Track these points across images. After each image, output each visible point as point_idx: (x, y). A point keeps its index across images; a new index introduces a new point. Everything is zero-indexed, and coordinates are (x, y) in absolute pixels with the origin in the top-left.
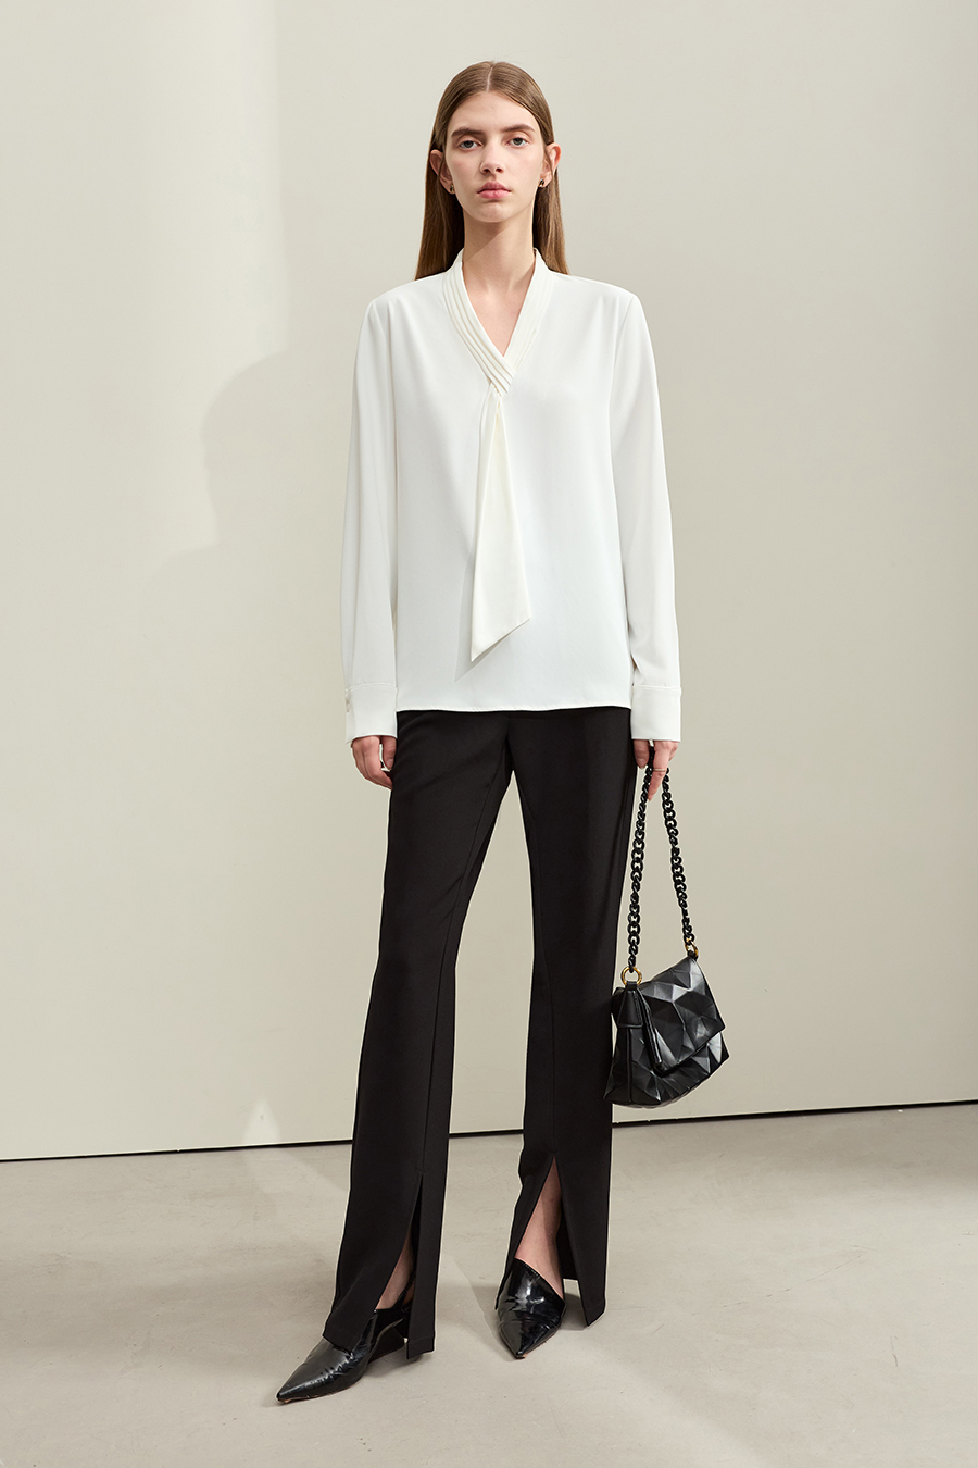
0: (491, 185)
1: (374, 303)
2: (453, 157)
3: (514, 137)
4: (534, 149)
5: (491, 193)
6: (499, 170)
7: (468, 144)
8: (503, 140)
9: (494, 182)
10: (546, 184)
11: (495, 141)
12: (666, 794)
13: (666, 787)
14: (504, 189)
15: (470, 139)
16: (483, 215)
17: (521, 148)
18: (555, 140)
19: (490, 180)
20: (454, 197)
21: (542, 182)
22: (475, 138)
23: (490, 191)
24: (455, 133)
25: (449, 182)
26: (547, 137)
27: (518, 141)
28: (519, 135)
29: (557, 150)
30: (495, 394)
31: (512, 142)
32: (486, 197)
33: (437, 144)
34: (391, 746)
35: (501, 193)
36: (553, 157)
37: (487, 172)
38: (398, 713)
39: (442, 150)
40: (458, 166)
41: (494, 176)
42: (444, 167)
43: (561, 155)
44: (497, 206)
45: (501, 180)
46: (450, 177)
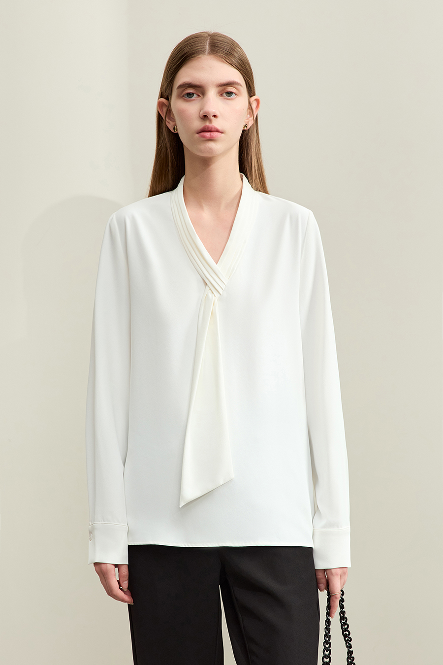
0: (208, 127)
1: (114, 216)
2: (177, 104)
3: (226, 90)
4: (241, 100)
5: (208, 135)
6: (215, 116)
7: (190, 95)
8: (219, 92)
9: (210, 125)
10: (248, 127)
11: (212, 94)
12: (342, 613)
13: (342, 607)
14: (218, 131)
15: (191, 91)
16: (201, 151)
17: (232, 99)
18: (256, 93)
19: (208, 124)
20: (176, 136)
21: (246, 126)
22: (196, 90)
23: (207, 132)
24: (180, 86)
25: (174, 123)
26: (251, 92)
27: (230, 94)
28: (230, 89)
29: (257, 101)
30: (210, 295)
31: (225, 95)
32: (204, 137)
33: (166, 94)
34: (125, 571)
35: (215, 134)
36: (254, 106)
37: (205, 117)
38: (129, 547)
39: (168, 98)
40: (181, 112)
41: (210, 121)
42: (169, 111)
43: (261, 105)
44: (211, 145)
45: (216, 124)
46: (173, 120)
